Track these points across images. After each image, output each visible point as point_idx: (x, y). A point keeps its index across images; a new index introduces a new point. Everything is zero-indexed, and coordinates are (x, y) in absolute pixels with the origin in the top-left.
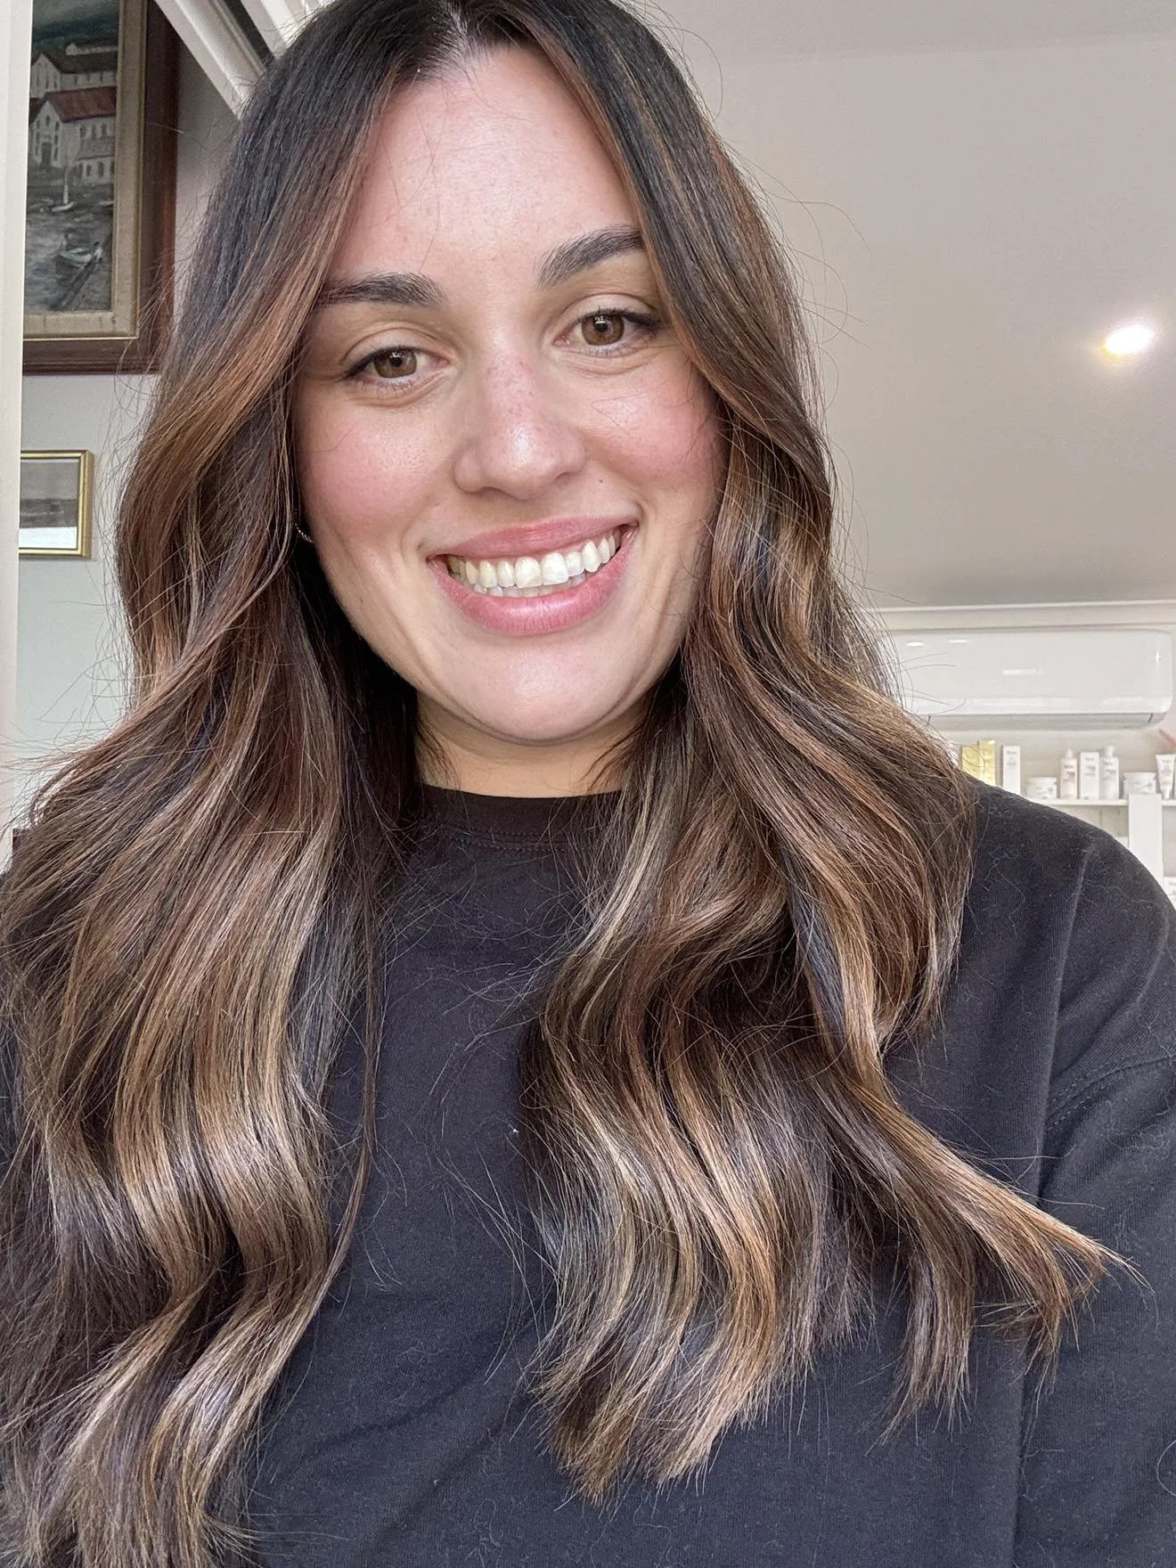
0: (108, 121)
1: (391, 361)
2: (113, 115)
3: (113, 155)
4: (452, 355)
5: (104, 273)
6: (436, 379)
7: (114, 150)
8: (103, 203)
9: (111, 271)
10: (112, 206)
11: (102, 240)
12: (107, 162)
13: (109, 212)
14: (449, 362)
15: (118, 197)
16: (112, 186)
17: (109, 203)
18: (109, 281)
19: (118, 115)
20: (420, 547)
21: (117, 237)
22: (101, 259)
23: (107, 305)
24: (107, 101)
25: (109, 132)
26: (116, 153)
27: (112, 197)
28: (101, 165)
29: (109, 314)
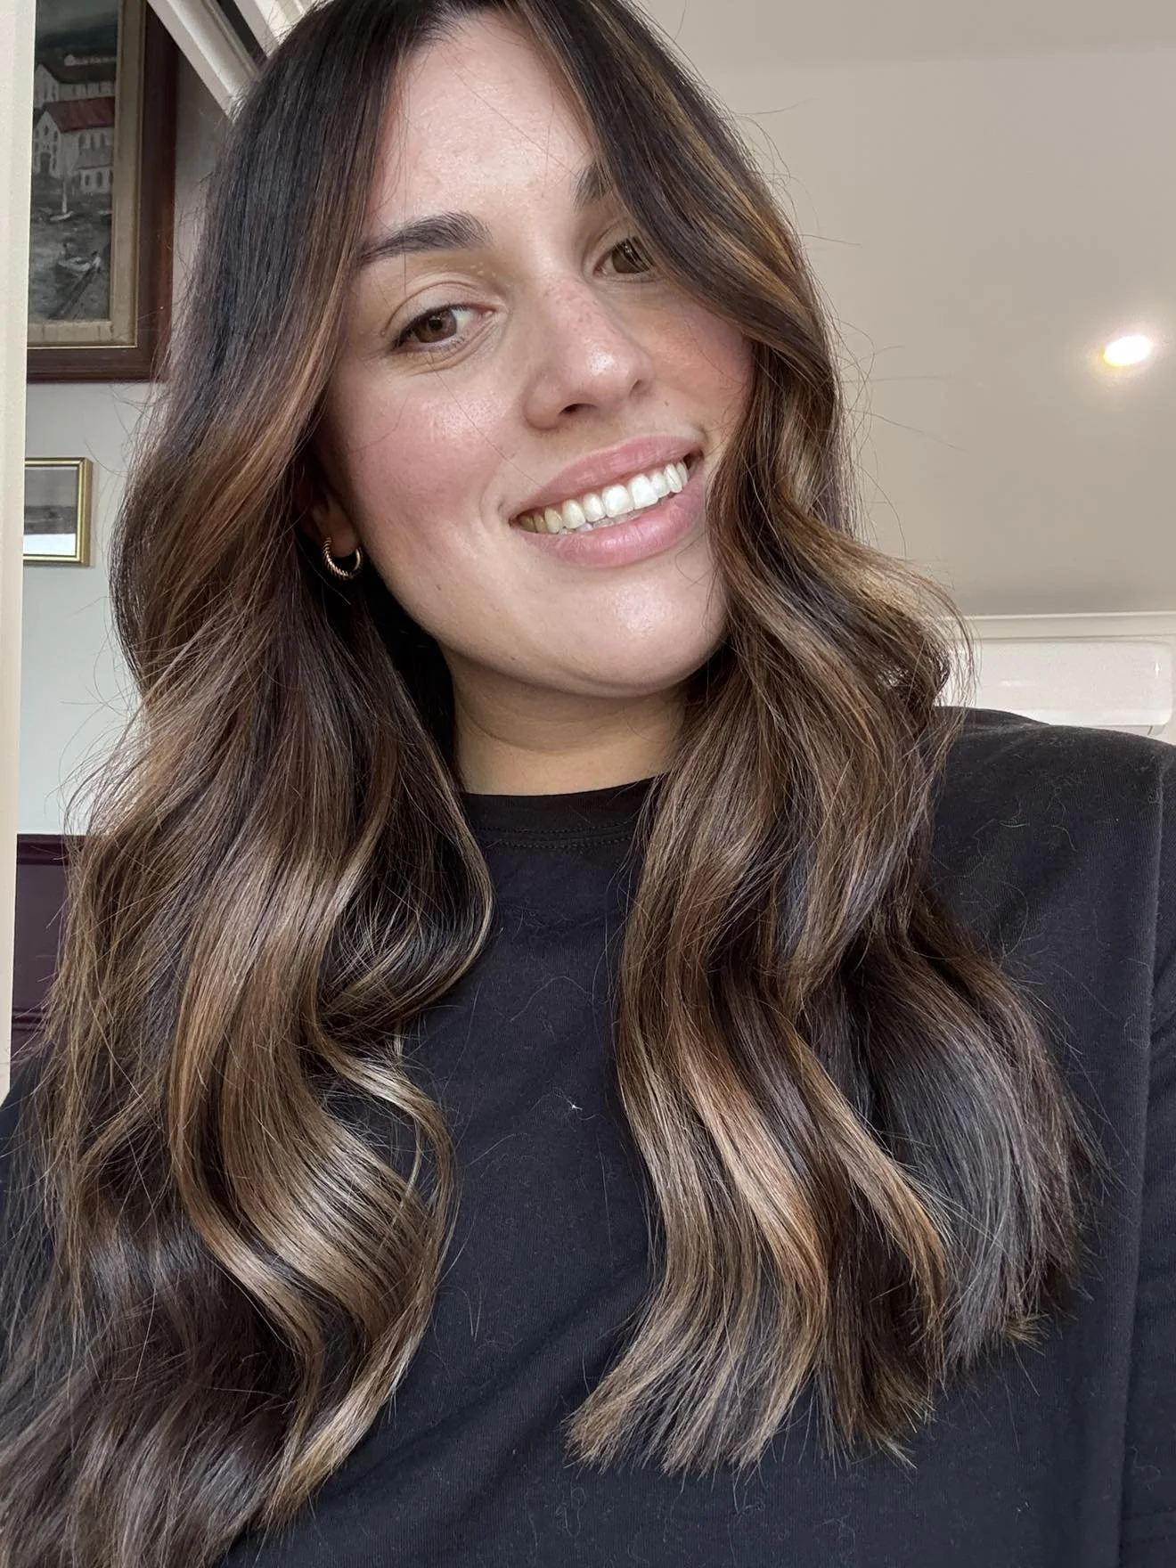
0: (106, 132)
1: (431, 325)
2: (112, 125)
3: (111, 164)
4: (497, 301)
5: (102, 282)
6: (486, 330)
7: (112, 160)
8: (101, 212)
9: (109, 280)
10: (110, 215)
11: (100, 250)
12: (106, 172)
13: (107, 222)
14: (494, 310)
15: (116, 204)
16: (110, 195)
17: (107, 212)
18: (108, 290)
19: (116, 126)
20: (501, 505)
21: (116, 248)
22: (99, 269)
23: (106, 314)
24: (104, 113)
25: (108, 143)
26: (115, 163)
27: (110, 206)
28: (100, 177)
29: (109, 323)
